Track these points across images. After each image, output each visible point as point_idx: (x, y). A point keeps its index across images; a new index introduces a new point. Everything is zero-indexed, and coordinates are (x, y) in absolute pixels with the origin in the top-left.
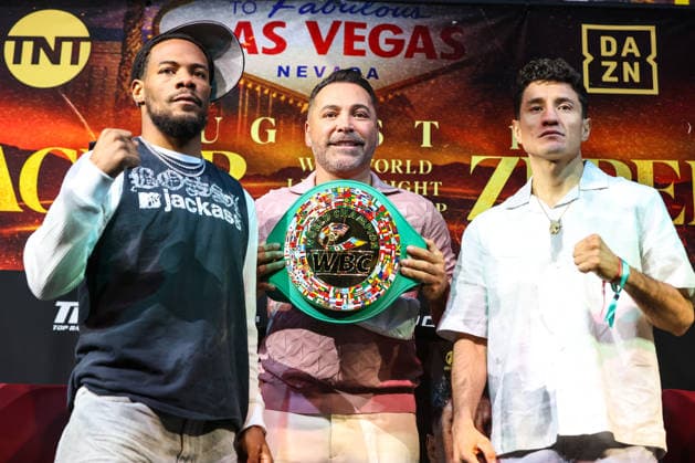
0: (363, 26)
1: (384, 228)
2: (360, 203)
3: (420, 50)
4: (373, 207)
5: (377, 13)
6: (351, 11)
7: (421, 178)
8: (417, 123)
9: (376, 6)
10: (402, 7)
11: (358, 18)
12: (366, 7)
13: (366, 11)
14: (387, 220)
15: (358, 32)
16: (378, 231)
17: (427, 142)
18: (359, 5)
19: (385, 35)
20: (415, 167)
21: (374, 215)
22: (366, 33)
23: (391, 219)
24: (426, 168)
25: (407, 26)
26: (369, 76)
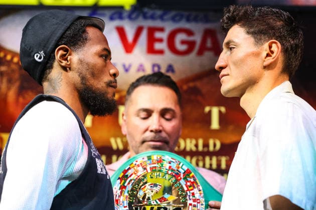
0: (161, 30)
1: (190, 186)
2: (170, 167)
3: (209, 49)
4: (180, 170)
5: (174, 19)
6: (153, 17)
7: (211, 154)
8: (207, 109)
9: (173, 13)
10: (194, 14)
11: (158, 24)
12: (165, 14)
13: (165, 17)
14: (192, 180)
15: (158, 35)
16: (185, 189)
17: (215, 125)
18: (159, 13)
19: (180, 37)
20: (206, 145)
21: (182, 176)
22: (164, 35)
23: (195, 180)
24: (215, 145)
25: (198, 29)
26: (168, 71)
